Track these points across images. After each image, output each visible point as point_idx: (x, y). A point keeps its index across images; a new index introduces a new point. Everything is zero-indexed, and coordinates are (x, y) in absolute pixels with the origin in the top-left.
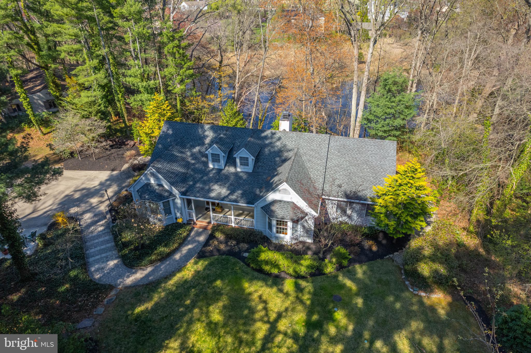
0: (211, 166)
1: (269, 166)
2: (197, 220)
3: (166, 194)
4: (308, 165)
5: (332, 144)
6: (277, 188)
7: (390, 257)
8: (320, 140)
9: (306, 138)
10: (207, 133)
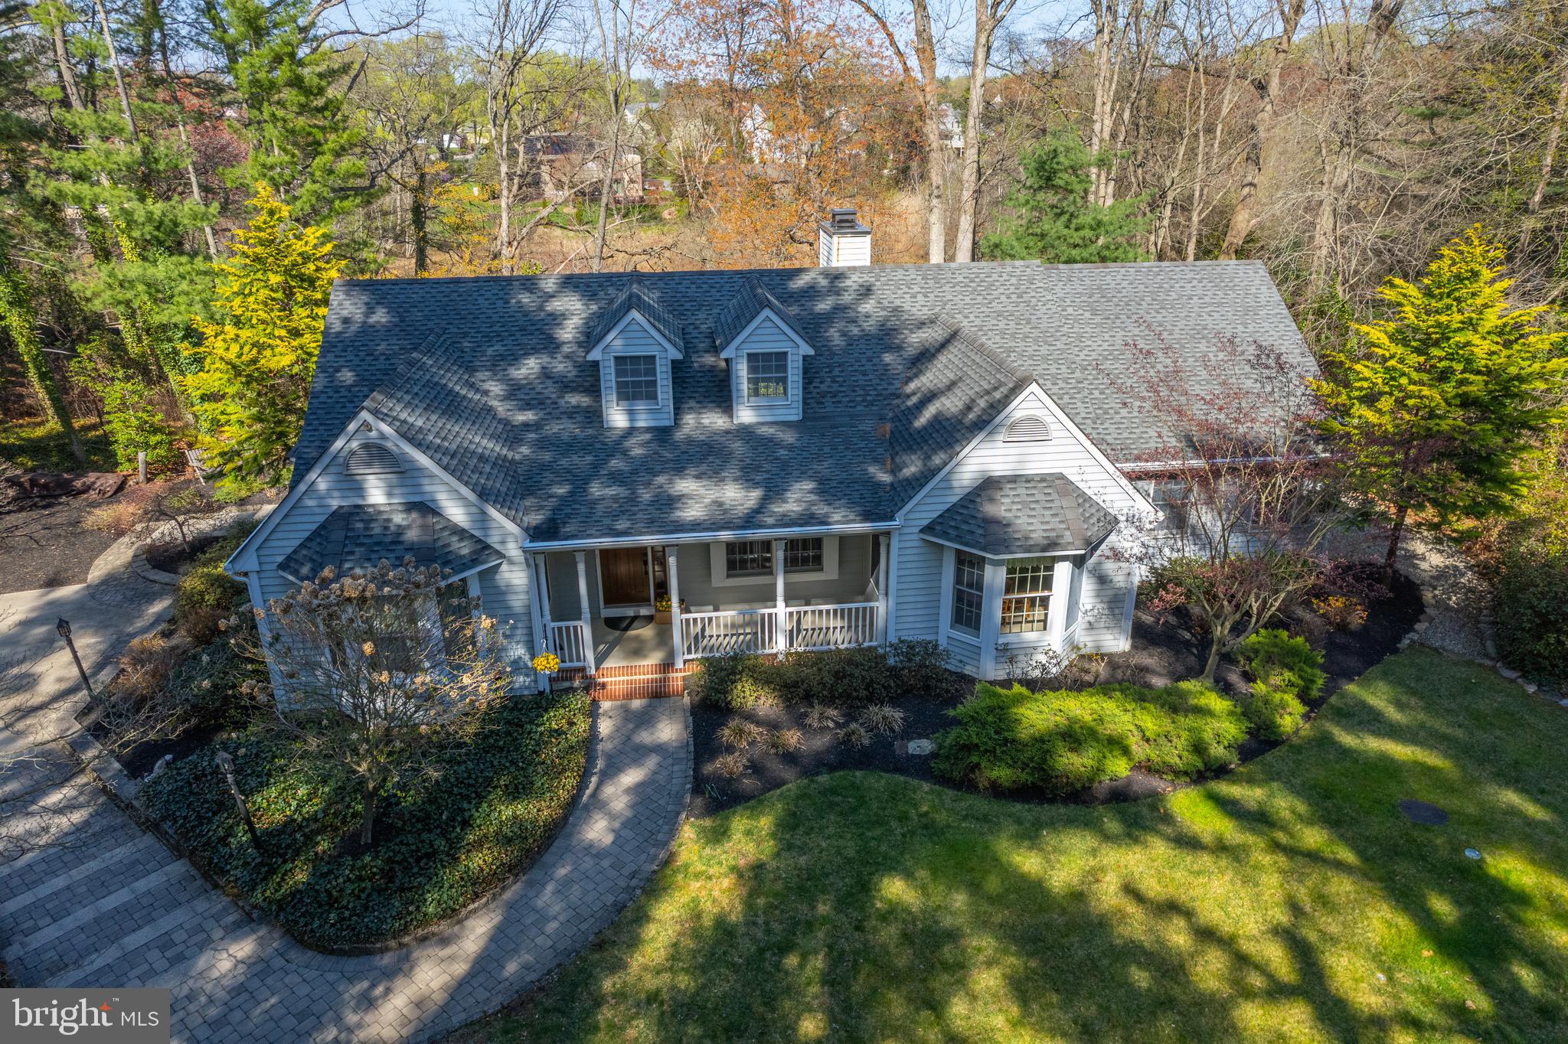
0: (617, 418)
2: (600, 665)
3: (461, 546)
6: (998, 420)
7: (1413, 641)
8: (1014, 280)
10: (556, 305)
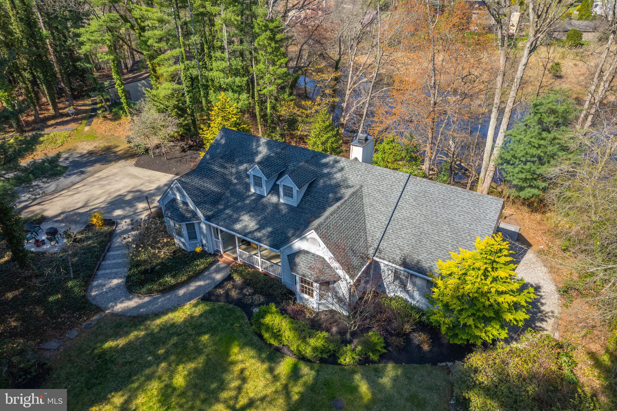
0: (253, 190)
1: (320, 202)
2: (225, 252)
3: (189, 215)
4: (368, 210)
5: (408, 187)
6: (304, 236)
8: (394, 180)
9: (377, 173)
10: (260, 149)
